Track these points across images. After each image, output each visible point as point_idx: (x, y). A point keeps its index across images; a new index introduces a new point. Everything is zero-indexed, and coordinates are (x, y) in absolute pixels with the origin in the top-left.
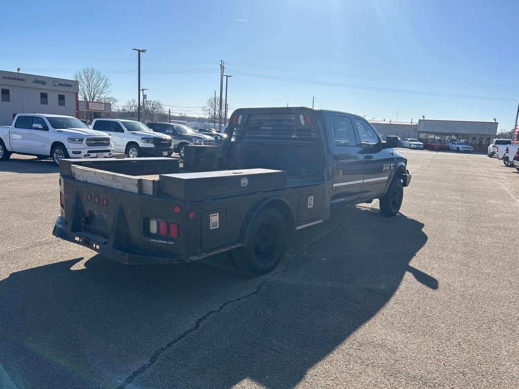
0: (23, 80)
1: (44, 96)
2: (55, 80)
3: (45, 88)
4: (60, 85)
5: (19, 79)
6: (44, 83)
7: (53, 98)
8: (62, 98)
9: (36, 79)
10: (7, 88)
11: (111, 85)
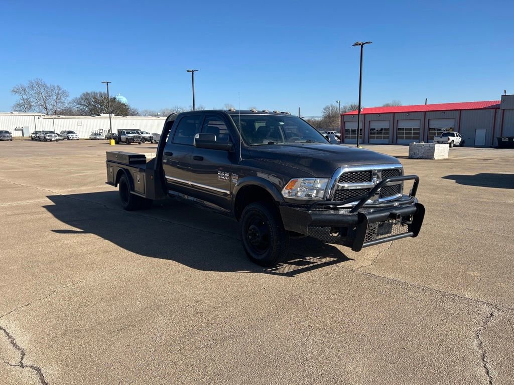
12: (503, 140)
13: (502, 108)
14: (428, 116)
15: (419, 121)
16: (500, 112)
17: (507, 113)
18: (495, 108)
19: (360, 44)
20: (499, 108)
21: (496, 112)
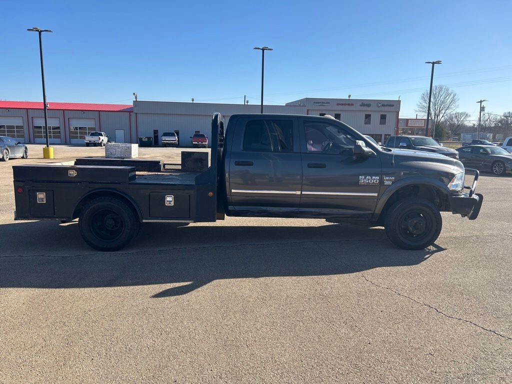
0: (352, 105)
1: (368, 117)
2: (378, 102)
3: (369, 110)
4: (383, 105)
5: (349, 105)
6: (369, 105)
7: (375, 118)
8: (383, 117)
9: (362, 103)
10: (339, 113)
11: (459, 100)
12: (143, 140)
13: (135, 112)
14: (67, 115)
15: (58, 120)
16: (133, 115)
17: (139, 116)
18: (128, 111)
19: (38, 31)
20: (132, 112)
21: (130, 115)
